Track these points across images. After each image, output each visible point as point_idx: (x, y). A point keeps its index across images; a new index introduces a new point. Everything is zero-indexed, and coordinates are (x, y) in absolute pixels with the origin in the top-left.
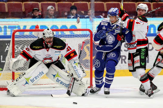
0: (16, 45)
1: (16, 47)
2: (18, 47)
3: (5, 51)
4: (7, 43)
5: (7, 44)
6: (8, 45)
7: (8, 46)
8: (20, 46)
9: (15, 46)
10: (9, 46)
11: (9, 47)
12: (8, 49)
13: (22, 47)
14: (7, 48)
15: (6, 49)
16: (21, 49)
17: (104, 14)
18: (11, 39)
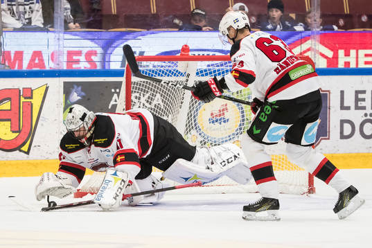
0: (135, 92)
1: (136, 97)
2: (139, 99)
3: (110, 107)
4: (115, 89)
5: (113, 90)
6: (116, 92)
7: (115, 95)
8: (144, 95)
9: (133, 95)
10: (118, 94)
11: (118, 96)
12: (116, 101)
13: (149, 98)
14: (114, 98)
15: (112, 103)
16: (148, 102)
17: (341, 22)
18: (123, 79)
